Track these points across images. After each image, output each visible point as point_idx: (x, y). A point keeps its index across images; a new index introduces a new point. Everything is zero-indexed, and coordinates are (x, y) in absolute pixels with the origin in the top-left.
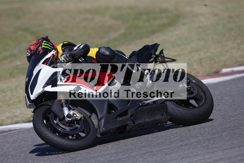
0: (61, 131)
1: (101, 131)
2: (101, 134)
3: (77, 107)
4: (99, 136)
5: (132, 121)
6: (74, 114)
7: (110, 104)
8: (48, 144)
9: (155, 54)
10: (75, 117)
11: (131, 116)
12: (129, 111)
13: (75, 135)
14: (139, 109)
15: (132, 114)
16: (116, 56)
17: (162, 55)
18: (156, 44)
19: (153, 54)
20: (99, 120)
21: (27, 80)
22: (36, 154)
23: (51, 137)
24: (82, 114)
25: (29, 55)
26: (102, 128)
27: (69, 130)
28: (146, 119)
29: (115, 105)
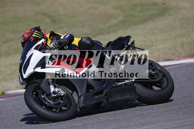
0: (47, 105)
1: (81, 106)
2: (80, 109)
3: (61, 86)
4: (79, 110)
5: (107, 99)
6: (58, 91)
7: (88, 84)
8: (35, 114)
9: (127, 45)
10: (60, 94)
11: (106, 95)
12: (104, 91)
13: (59, 109)
14: (112, 89)
15: (107, 93)
16: (95, 45)
17: (133, 45)
18: (129, 36)
19: (126, 44)
20: (79, 97)
21: (21, 62)
22: (25, 122)
23: (39, 109)
24: (65, 92)
25: (23, 41)
26: (81, 104)
27: (53, 104)
28: (118, 98)
29: (93, 86)
